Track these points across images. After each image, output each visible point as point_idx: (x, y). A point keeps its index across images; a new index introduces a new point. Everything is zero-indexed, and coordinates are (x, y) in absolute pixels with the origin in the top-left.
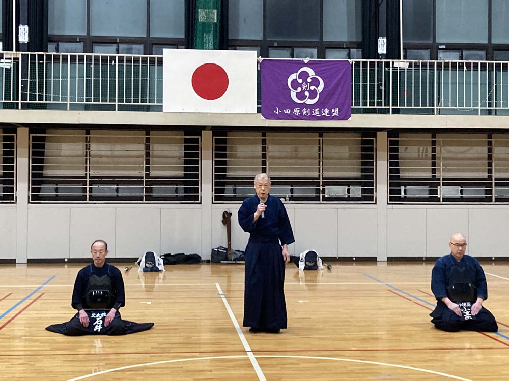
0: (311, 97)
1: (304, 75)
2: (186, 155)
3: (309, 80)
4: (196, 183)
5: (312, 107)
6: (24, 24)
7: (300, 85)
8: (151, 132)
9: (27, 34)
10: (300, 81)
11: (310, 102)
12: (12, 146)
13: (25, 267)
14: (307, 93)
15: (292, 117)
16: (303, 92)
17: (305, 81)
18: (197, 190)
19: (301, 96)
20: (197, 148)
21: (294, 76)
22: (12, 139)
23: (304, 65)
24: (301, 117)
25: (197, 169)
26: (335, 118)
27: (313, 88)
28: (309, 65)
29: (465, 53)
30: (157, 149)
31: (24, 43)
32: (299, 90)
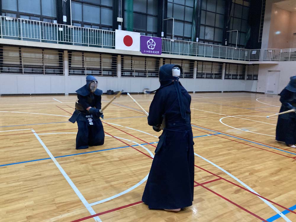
0: (153, 48)
1: (151, 41)
2: (113, 62)
3: (152, 43)
4: (116, 71)
5: (153, 50)
6: (65, 15)
7: (150, 44)
8: (102, 55)
9: (66, 19)
10: (150, 43)
11: (153, 49)
12: (62, 57)
13: (68, 96)
14: (152, 46)
15: (148, 53)
16: (151, 46)
17: (151, 43)
18: (116, 73)
19: (150, 47)
20: (116, 60)
21: (148, 41)
22: (62, 54)
23: (151, 38)
24: (150, 53)
25: (116, 67)
26: (158, 54)
27: (153, 45)
28: (152, 38)
29: (178, 38)
30: (104, 60)
31: (65, 22)
32: (150, 45)
